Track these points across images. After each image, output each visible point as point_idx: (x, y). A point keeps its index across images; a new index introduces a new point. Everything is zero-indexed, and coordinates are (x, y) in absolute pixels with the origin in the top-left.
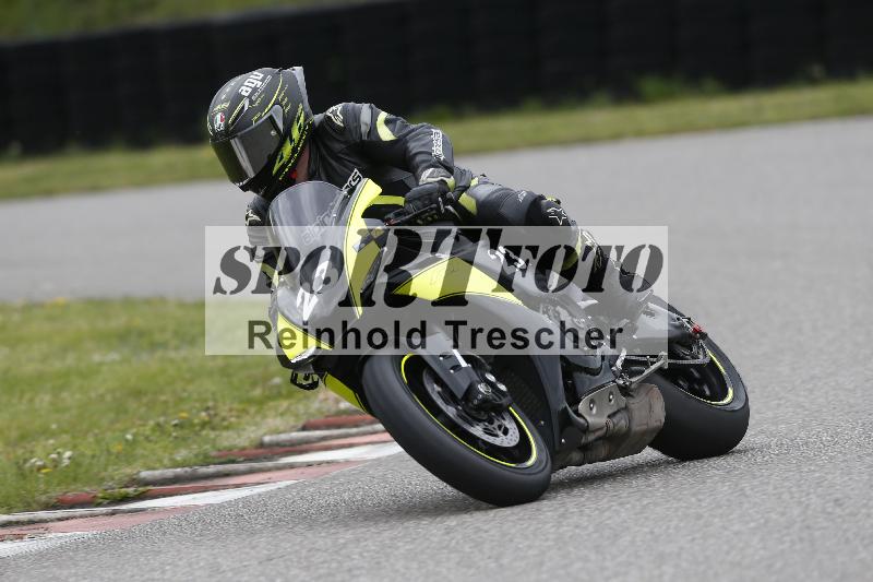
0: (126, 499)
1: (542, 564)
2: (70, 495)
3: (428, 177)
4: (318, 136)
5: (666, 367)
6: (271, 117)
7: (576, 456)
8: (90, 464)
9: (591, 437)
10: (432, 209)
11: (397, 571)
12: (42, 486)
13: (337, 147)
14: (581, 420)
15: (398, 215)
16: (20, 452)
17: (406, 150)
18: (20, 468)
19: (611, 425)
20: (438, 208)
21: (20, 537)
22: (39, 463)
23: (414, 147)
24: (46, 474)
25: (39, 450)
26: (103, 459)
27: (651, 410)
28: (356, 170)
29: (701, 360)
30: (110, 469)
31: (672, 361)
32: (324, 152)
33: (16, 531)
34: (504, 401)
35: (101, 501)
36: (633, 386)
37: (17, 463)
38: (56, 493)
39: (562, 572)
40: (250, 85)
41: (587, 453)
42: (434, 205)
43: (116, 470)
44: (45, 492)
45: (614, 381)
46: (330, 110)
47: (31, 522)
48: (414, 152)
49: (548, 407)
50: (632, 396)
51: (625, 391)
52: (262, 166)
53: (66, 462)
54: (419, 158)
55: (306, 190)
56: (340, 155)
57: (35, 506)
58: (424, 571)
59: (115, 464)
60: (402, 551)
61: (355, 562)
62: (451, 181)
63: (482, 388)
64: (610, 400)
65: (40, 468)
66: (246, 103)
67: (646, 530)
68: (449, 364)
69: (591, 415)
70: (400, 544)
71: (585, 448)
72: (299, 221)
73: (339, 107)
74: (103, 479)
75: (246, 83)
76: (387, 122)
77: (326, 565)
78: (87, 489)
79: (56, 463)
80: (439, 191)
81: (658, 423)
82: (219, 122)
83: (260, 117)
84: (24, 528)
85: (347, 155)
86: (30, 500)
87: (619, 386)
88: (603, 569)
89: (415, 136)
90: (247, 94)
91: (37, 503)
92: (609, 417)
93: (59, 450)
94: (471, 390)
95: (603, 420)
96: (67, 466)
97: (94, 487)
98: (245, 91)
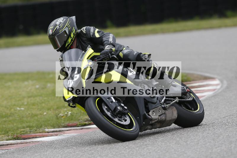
0: (85, 125)
1: (198, 144)
2: (70, 124)
3: (107, 48)
4: (79, 36)
5: (178, 101)
6: (65, 31)
7: (149, 127)
8: (76, 115)
9: (153, 122)
10: (107, 57)
11: (159, 145)
12: (63, 121)
13: (84, 39)
14: (150, 117)
15: (98, 58)
16: (57, 112)
17: (102, 40)
18: (57, 116)
19: (160, 118)
20: (109, 56)
21: (57, 135)
22: (62, 115)
23: (104, 39)
24: (64, 118)
25: (62, 112)
26: (79, 114)
27: (173, 113)
28: (89, 46)
29: (190, 99)
30: (81, 117)
31: (180, 100)
32: (81, 41)
33: (56, 133)
34: (126, 112)
35: (79, 125)
36: (167, 107)
37: (56, 115)
38: (67, 123)
39: (204, 146)
40: (59, 21)
41: (153, 126)
42: (108, 56)
43: (83, 117)
44: (64, 123)
45: (161, 106)
46: (82, 28)
47: (60, 131)
48: (104, 40)
49: (140, 113)
50: (167, 110)
51: (164, 109)
52: (63, 44)
53: (69, 115)
54: (105, 42)
55: (73, 51)
56: (85, 41)
57: (61, 127)
58: (166, 145)
59: (82, 115)
60: (160, 140)
61: (147, 143)
62: (114, 49)
63: (119, 108)
64: (159, 111)
65: (62, 116)
66: (58, 26)
67: (227, 134)
68: (110, 101)
69: (153, 115)
70: (160, 138)
71: (152, 125)
72: (70, 60)
73: (84, 28)
74: (79, 120)
75: (58, 21)
76: (98, 32)
77: (139, 143)
78: (75, 122)
79: (67, 115)
80: (109, 52)
81: (175, 118)
82: (50, 32)
83: (62, 31)
84: (58, 132)
85: (86, 41)
86: (60, 125)
87: (162, 107)
88: (215, 145)
89: (105, 36)
90: (58, 24)
91: (62, 126)
92: (159, 116)
93: (68, 111)
94: (116, 108)
95: (157, 117)
96: (70, 116)
97: (77, 122)
98: (58, 23)
